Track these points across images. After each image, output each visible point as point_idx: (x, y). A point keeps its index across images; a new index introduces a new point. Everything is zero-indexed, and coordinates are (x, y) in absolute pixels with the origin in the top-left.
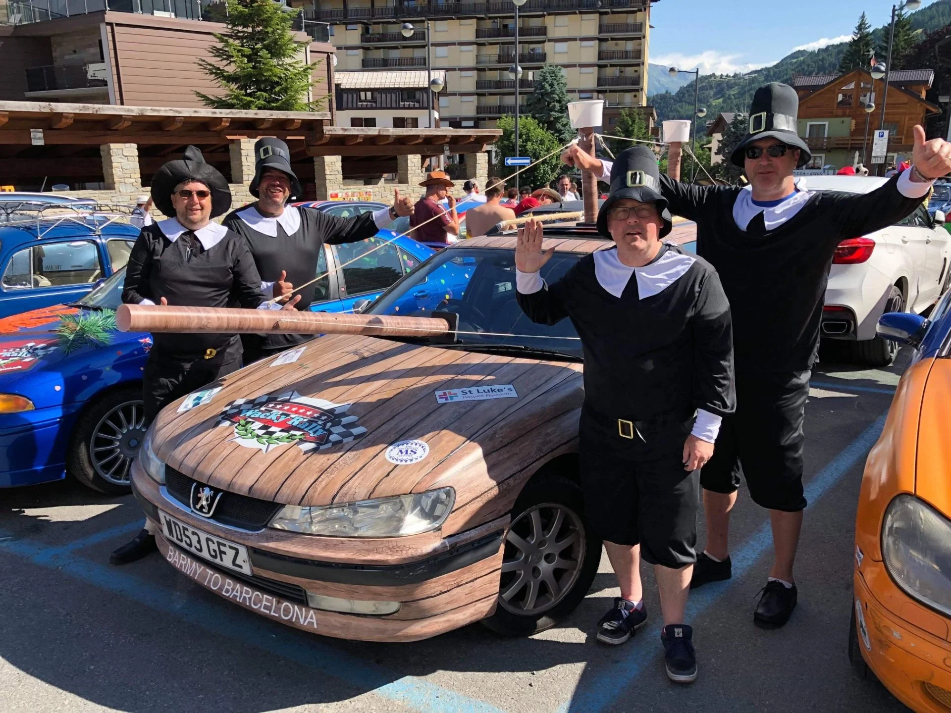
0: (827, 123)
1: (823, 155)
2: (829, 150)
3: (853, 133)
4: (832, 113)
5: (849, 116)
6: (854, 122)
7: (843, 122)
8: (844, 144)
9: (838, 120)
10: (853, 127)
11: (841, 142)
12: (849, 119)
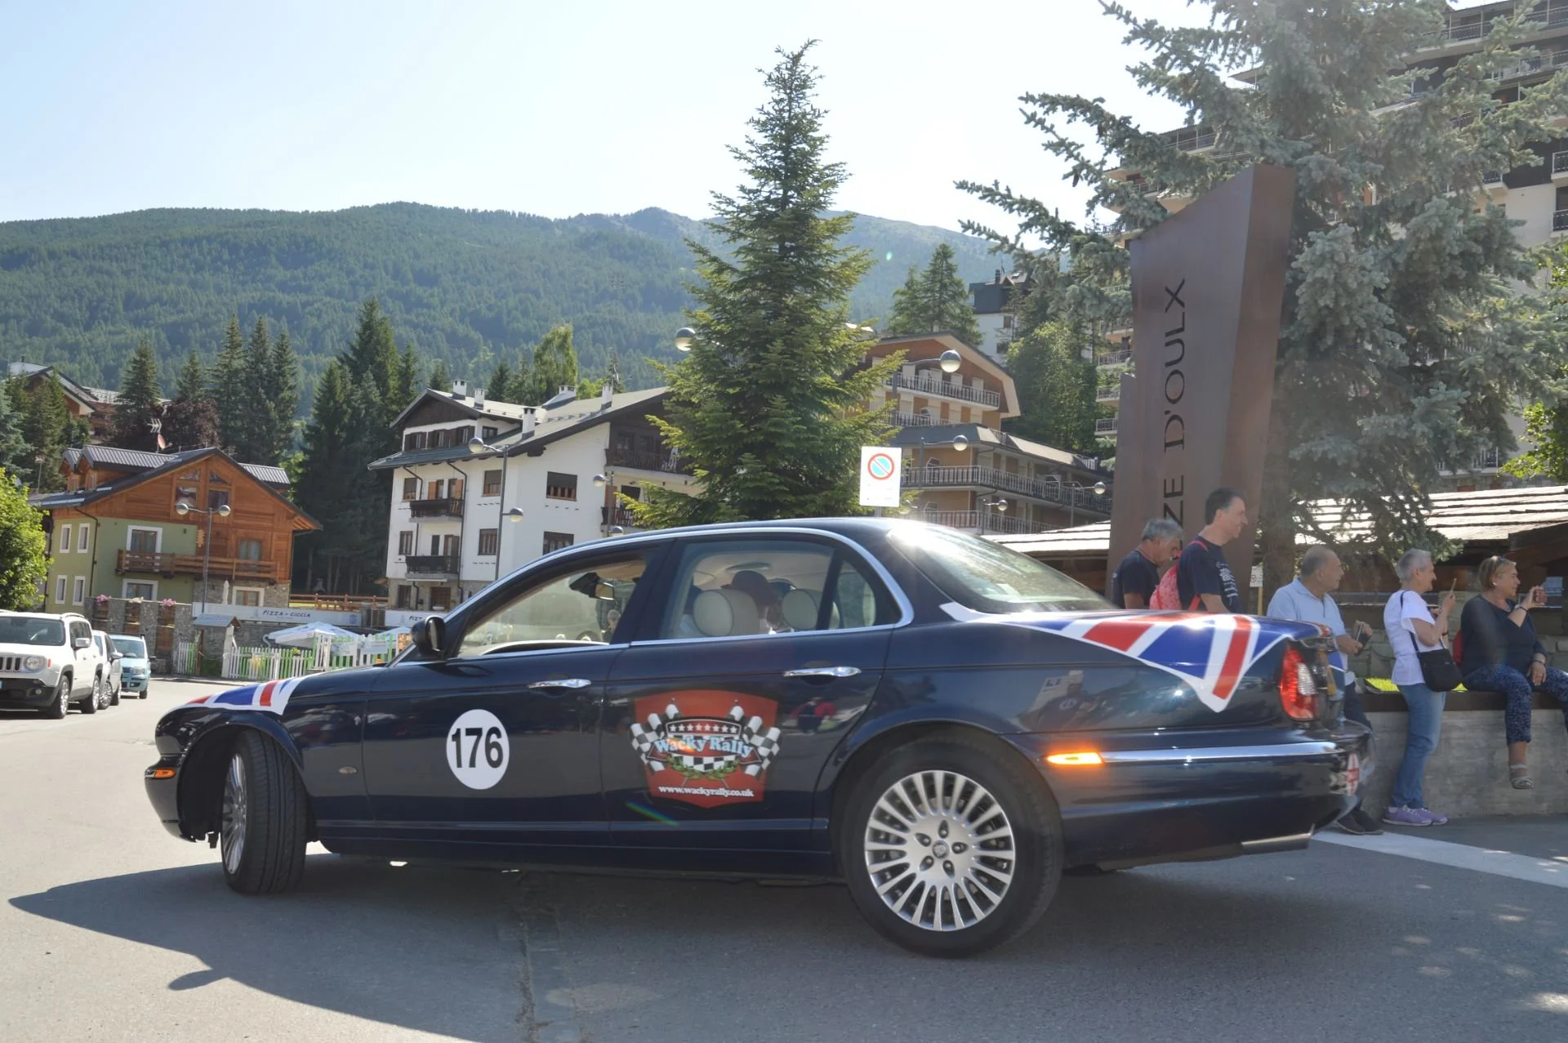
0: (160, 530)
1: (155, 584)
2: (166, 575)
3: (201, 551)
4: (168, 514)
5: (193, 523)
6: (201, 533)
7: (185, 531)
8: (195, 567)
9: (178, 528)
10: (201, 542)
11: (184, 563)
12: (194, 527)
